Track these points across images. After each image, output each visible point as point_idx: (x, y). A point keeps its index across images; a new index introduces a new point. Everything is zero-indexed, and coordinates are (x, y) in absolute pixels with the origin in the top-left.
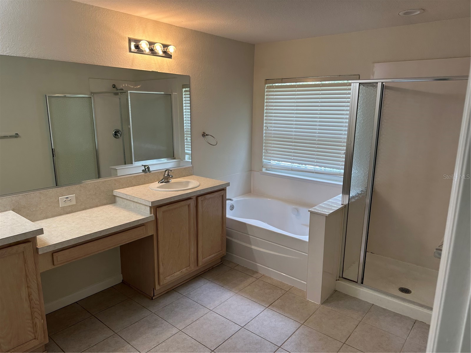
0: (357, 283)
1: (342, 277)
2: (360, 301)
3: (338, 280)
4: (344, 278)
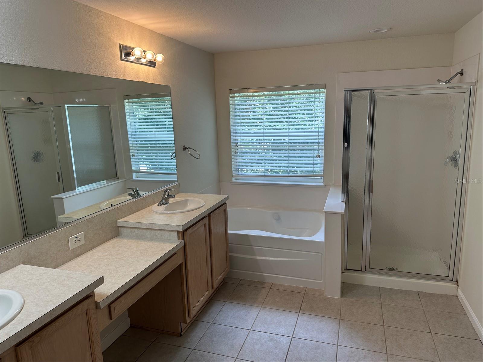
0: (362, 271)
1: (347, 269)
3: (344, 272)
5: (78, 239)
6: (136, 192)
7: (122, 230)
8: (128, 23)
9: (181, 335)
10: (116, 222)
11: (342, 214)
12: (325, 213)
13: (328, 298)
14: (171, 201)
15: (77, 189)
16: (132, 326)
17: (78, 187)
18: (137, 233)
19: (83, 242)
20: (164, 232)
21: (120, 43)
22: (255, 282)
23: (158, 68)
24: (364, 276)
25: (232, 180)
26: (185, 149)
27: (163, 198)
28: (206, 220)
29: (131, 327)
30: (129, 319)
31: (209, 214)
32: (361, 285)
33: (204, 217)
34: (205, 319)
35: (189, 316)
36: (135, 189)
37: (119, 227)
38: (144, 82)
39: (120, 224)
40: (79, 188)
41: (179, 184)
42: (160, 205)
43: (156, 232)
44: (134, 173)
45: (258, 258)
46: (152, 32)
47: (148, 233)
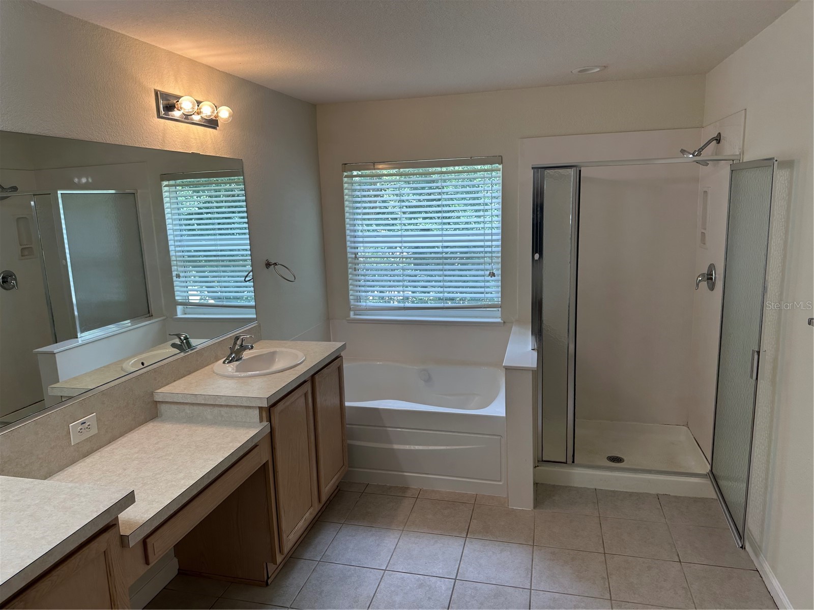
0: (566, 463)
1: (542, 461)
2: (577, 489)
3: (538, 466)
4: (545, 461)
5: (86, 425)
6: (184, 341)
7: (163, 408)
8: (170, 54)
9: (267, 584)
10: (152, 394)
11: (532, 370)
12: (506, 369)
13: (513, 510)
14: (246, 355)
15: (79, 335)
16: (181, 572)
17: (82, 332)
18: (188, 412)
19: (94, 431)
20: (235, 410)
21: (155, 88)
22: (391, 487)
23: (220, 130)
24: (570, 471)
25: (349, 316)
26: (268, 265)
27: (232, 350)
28: (308, 387)
29: (179, 573)
30: (176, 560)
31: (313, 376)
32: (566, 487)
33: (305, 382)
34: (307, 555)
35: (281, 551)
36: (184, 336)
37: (156, 402)
38: (199, 154)
39: (158, 398)
40: (83, 334)
41: (259, 326)
42: (228, 363)
43: (221, 409)
44: (179, 306)
45: (396, 447)
46: (210, 69)
47: (208, 413)
